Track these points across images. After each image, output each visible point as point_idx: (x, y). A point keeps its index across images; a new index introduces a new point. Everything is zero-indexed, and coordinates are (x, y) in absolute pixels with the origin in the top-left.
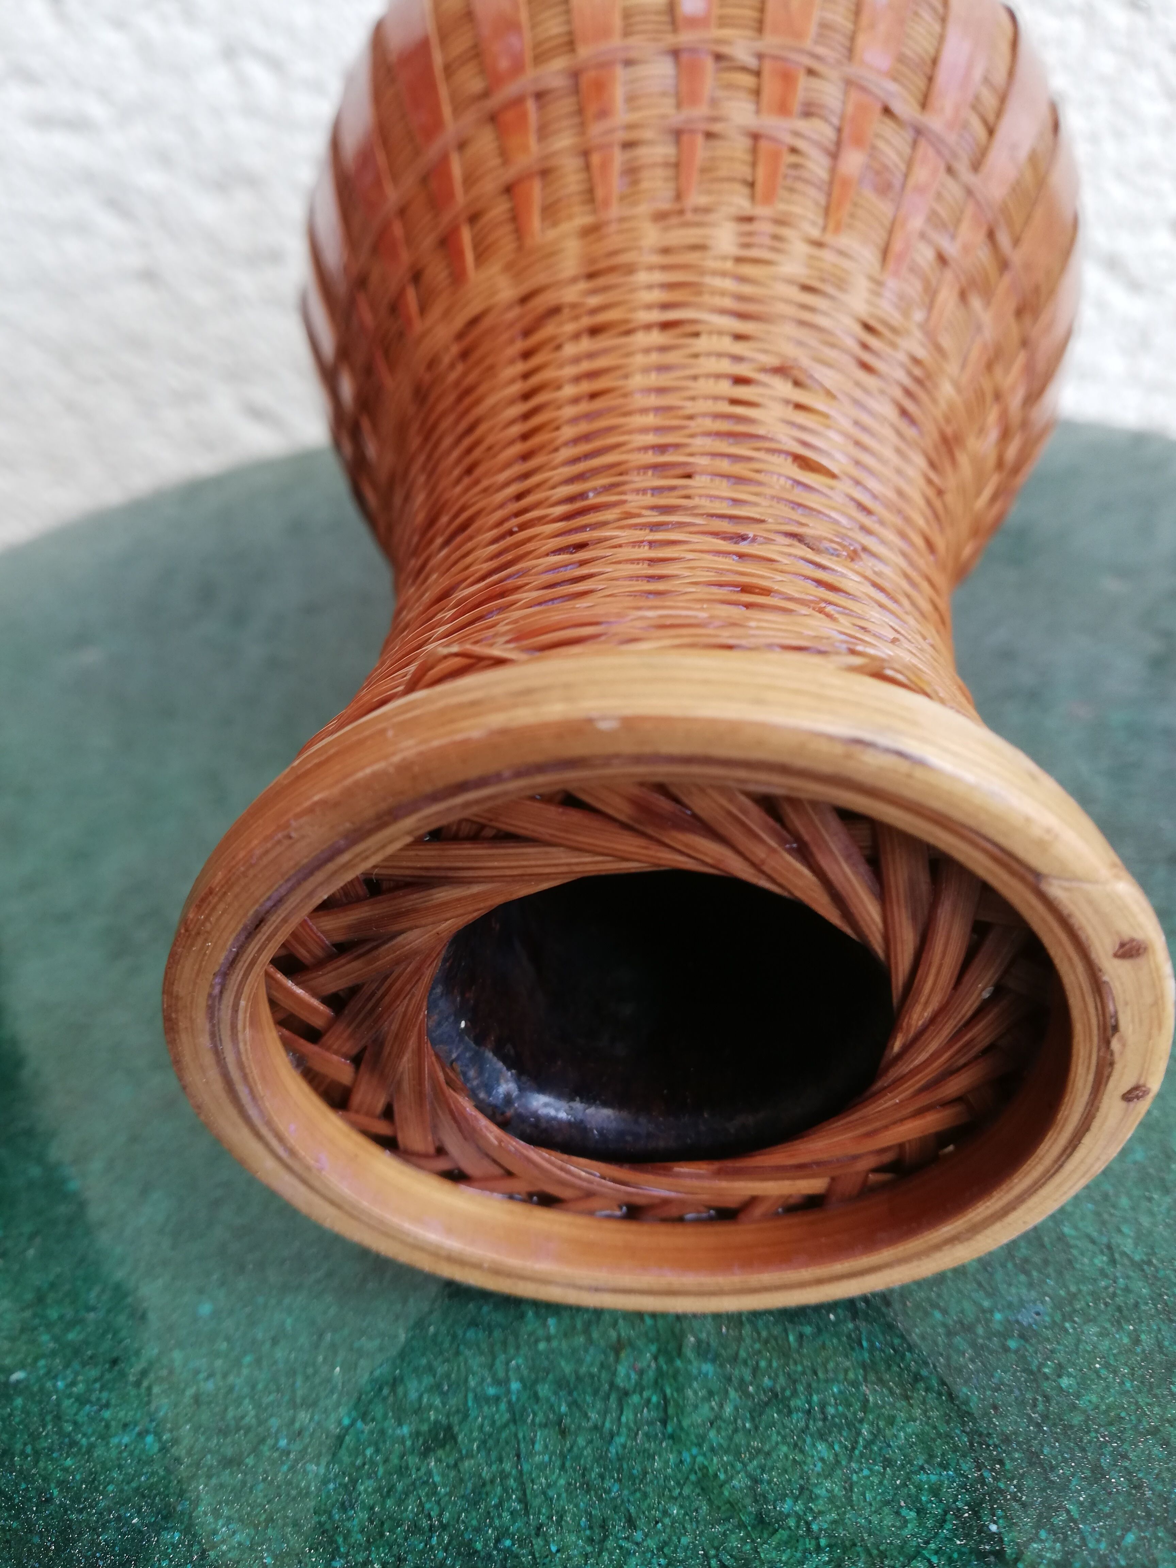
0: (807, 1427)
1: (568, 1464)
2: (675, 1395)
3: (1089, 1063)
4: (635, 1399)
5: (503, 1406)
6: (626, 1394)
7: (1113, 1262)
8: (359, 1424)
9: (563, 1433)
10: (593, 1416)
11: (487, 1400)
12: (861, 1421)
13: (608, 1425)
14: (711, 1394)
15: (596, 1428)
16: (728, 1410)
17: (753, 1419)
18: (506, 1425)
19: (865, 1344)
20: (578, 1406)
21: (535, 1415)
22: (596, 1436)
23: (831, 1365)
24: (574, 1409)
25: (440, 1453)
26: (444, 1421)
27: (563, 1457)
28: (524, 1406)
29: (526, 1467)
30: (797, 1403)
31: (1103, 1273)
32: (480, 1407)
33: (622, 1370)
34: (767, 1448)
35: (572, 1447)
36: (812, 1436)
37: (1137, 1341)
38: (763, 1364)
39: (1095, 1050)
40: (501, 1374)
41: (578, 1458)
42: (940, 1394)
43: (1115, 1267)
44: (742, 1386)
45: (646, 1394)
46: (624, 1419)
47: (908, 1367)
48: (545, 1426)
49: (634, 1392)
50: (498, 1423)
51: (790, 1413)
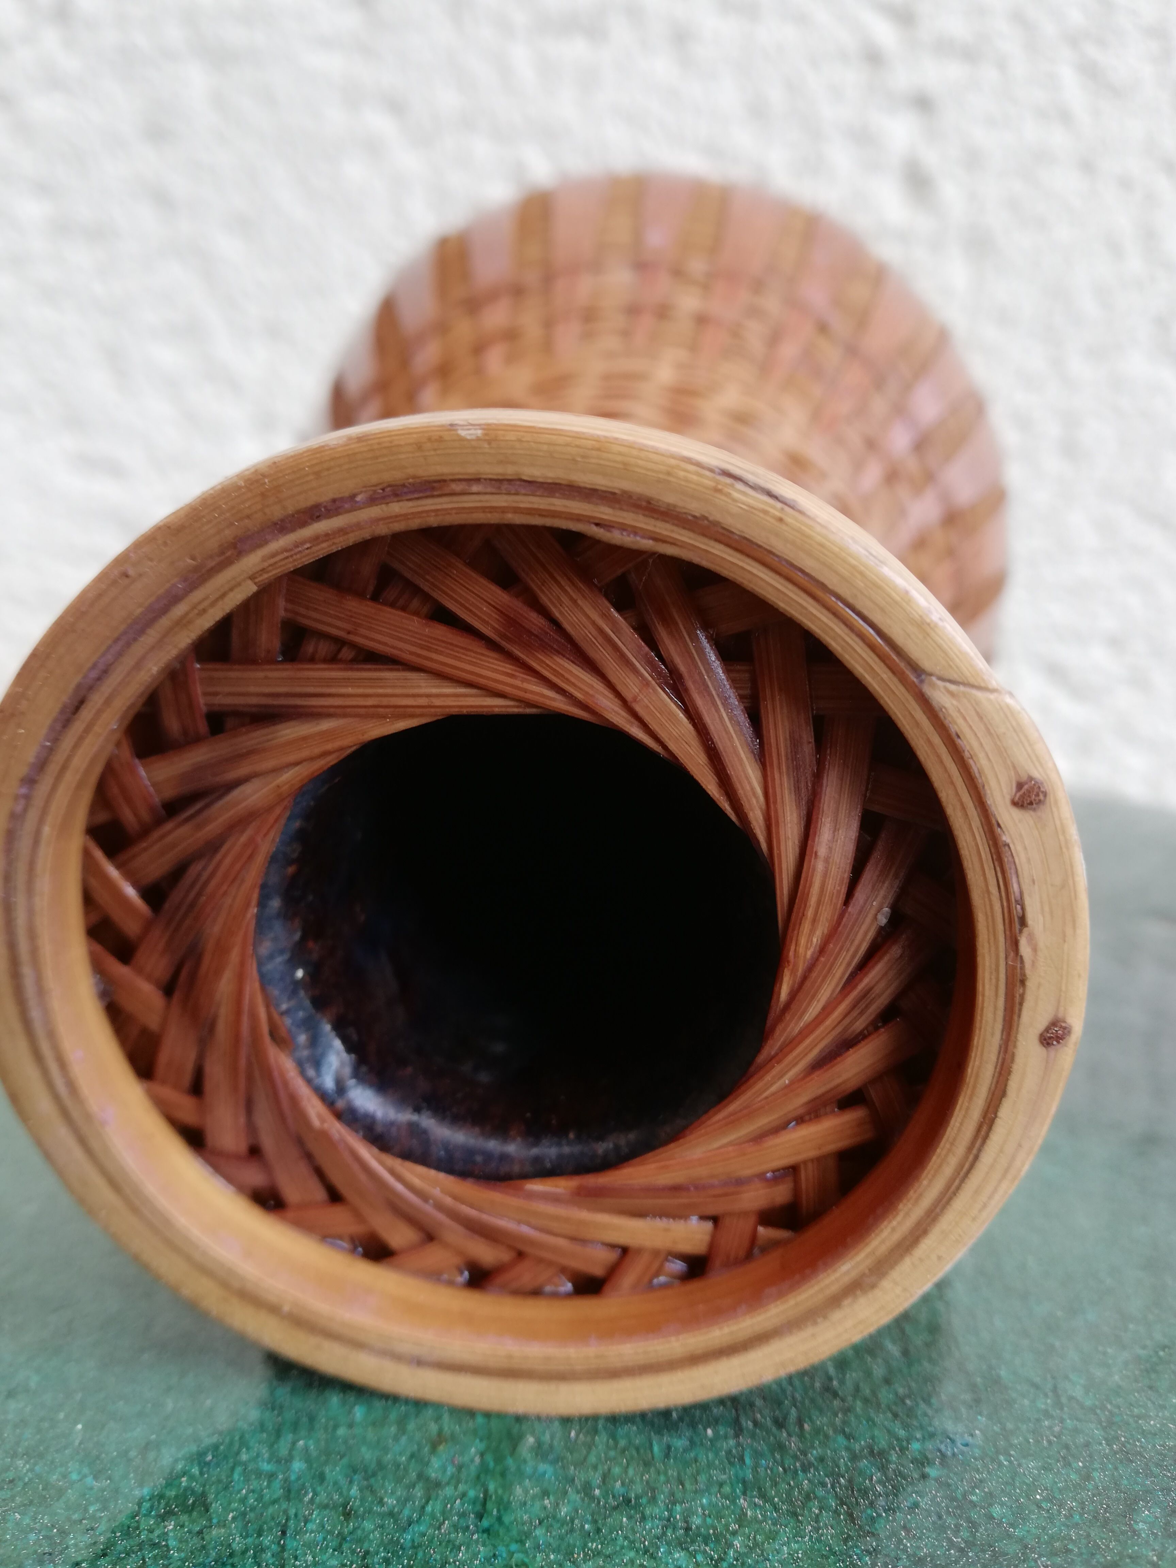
0: (664, 1534)
1: (345, 1546)
2: (500, 1491)
3: (998, 980)
4: (449, 1491)
5: (277, 1484)
6: (438, 1485)
7: (1059, 1405)
8: (89, 1480)
9: (347, 1515)
10: (390, 1501)
11: (259, 1474)
12: (734, 1533)
13: (406, 1512)
14: (545, 1493)
15: (391, 1514)
16: (564, 1511)
17: (595, 1522)
18: (274, 1502)
19: (748, 1461)
20: (373, 1492)
21: (315, 1494)
22: (389, 1523)
23: (702, 1478)
24: (368, 1493)
25: (184, 1518)
26: (199, 1489)
27: (342, 1538)
28: (304, 1485)
29: (291, 1544)
30: (655, 1510)
31: (1047, 1414)
32: (247, 1480)
33: (436, 1463)
34: (609, 1551)
35: (355, 1529)
36: (668, 1544)
38: (616, 1470)
39: (1002, 955)
40: (283, 1452)
41: (360, 1541)
42: (836, 1513)
43: (1062, 1409)
44: (587, 1489)
45: (461, 1487)
46: (429, 1509)
47: (799, 1485)
48: (326, 1507)
49: (448, 1484)
50: (267, 1498)
51: (643, 1518)
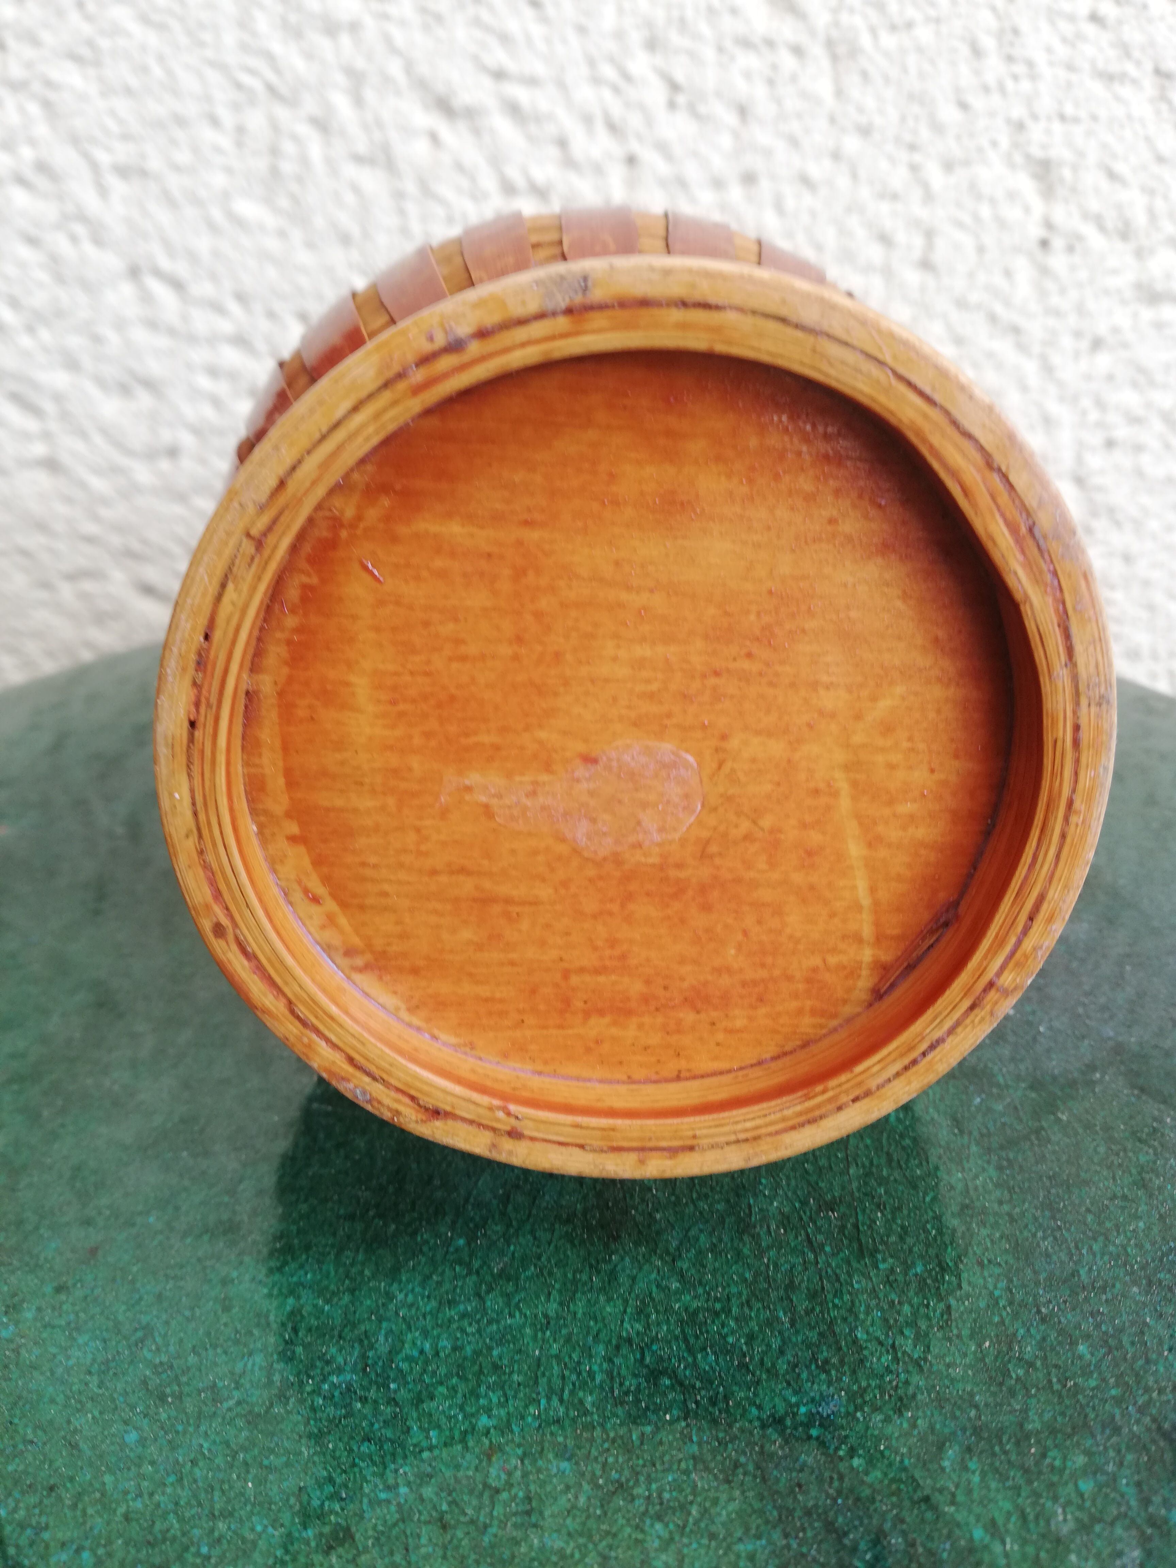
0: (647, 1510)
1: (449, 1553)
2: (538, 1490)
4: (505, 1495)
5: (393, 1508)
6: (497, 1491)
7: (896, 1360)
8: (270, 1530)
9: (444, 1527)
10: (469, 1511)
11: (380, 1503)
12: (691, 1503)
13: (482, 1519)
14: (568, 1488)
15: (472, 1522)
16: (582, 1500)
17: (602, 1506)
18: (395, 1525)
19: (695, 1439)
20: (457, 1505)
21: (420, 1513)
22: (472, 1528)
23: (667, 1458)
24: (454, 1507)
25: (340, 1550)
26: (344, 1523)
27: (445, 1548)
28: (411, 1507)
29: (414, 1558)
30: (640, 1490)
31: (888, 1370)
32: (373, 1509)
33: (493, 1472)
34: (614, 1530)
35: (452, 1539)
36: (651, 1518)
37: (914, 1426)
38: (611, 1460)
40: (391, 1481)
41: (457, 1548)
42: (755, 1477)
43: (898, 1364)
44: (593, 1481)
45: (513, 1492)
46: (495, 1513)
47: (729, 1456)
48: (429, 1522)
49: (504, 1490)
50: (389, 1523)
51: (633, 1500)
